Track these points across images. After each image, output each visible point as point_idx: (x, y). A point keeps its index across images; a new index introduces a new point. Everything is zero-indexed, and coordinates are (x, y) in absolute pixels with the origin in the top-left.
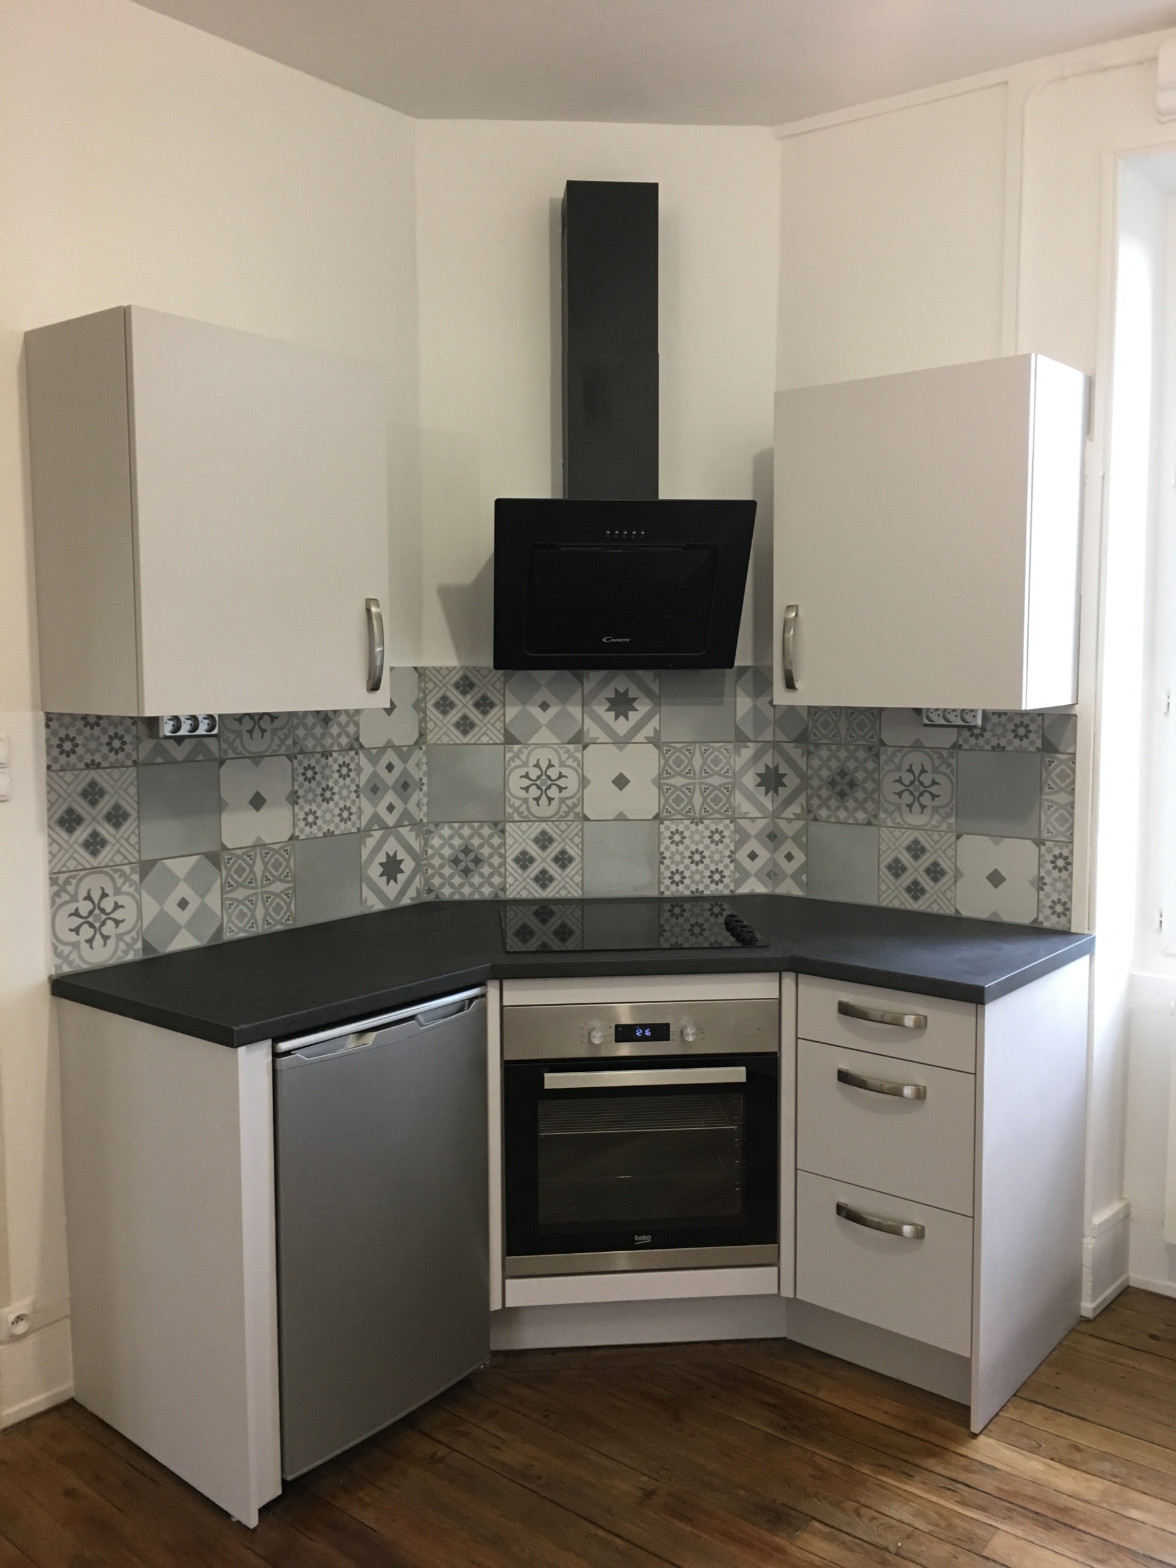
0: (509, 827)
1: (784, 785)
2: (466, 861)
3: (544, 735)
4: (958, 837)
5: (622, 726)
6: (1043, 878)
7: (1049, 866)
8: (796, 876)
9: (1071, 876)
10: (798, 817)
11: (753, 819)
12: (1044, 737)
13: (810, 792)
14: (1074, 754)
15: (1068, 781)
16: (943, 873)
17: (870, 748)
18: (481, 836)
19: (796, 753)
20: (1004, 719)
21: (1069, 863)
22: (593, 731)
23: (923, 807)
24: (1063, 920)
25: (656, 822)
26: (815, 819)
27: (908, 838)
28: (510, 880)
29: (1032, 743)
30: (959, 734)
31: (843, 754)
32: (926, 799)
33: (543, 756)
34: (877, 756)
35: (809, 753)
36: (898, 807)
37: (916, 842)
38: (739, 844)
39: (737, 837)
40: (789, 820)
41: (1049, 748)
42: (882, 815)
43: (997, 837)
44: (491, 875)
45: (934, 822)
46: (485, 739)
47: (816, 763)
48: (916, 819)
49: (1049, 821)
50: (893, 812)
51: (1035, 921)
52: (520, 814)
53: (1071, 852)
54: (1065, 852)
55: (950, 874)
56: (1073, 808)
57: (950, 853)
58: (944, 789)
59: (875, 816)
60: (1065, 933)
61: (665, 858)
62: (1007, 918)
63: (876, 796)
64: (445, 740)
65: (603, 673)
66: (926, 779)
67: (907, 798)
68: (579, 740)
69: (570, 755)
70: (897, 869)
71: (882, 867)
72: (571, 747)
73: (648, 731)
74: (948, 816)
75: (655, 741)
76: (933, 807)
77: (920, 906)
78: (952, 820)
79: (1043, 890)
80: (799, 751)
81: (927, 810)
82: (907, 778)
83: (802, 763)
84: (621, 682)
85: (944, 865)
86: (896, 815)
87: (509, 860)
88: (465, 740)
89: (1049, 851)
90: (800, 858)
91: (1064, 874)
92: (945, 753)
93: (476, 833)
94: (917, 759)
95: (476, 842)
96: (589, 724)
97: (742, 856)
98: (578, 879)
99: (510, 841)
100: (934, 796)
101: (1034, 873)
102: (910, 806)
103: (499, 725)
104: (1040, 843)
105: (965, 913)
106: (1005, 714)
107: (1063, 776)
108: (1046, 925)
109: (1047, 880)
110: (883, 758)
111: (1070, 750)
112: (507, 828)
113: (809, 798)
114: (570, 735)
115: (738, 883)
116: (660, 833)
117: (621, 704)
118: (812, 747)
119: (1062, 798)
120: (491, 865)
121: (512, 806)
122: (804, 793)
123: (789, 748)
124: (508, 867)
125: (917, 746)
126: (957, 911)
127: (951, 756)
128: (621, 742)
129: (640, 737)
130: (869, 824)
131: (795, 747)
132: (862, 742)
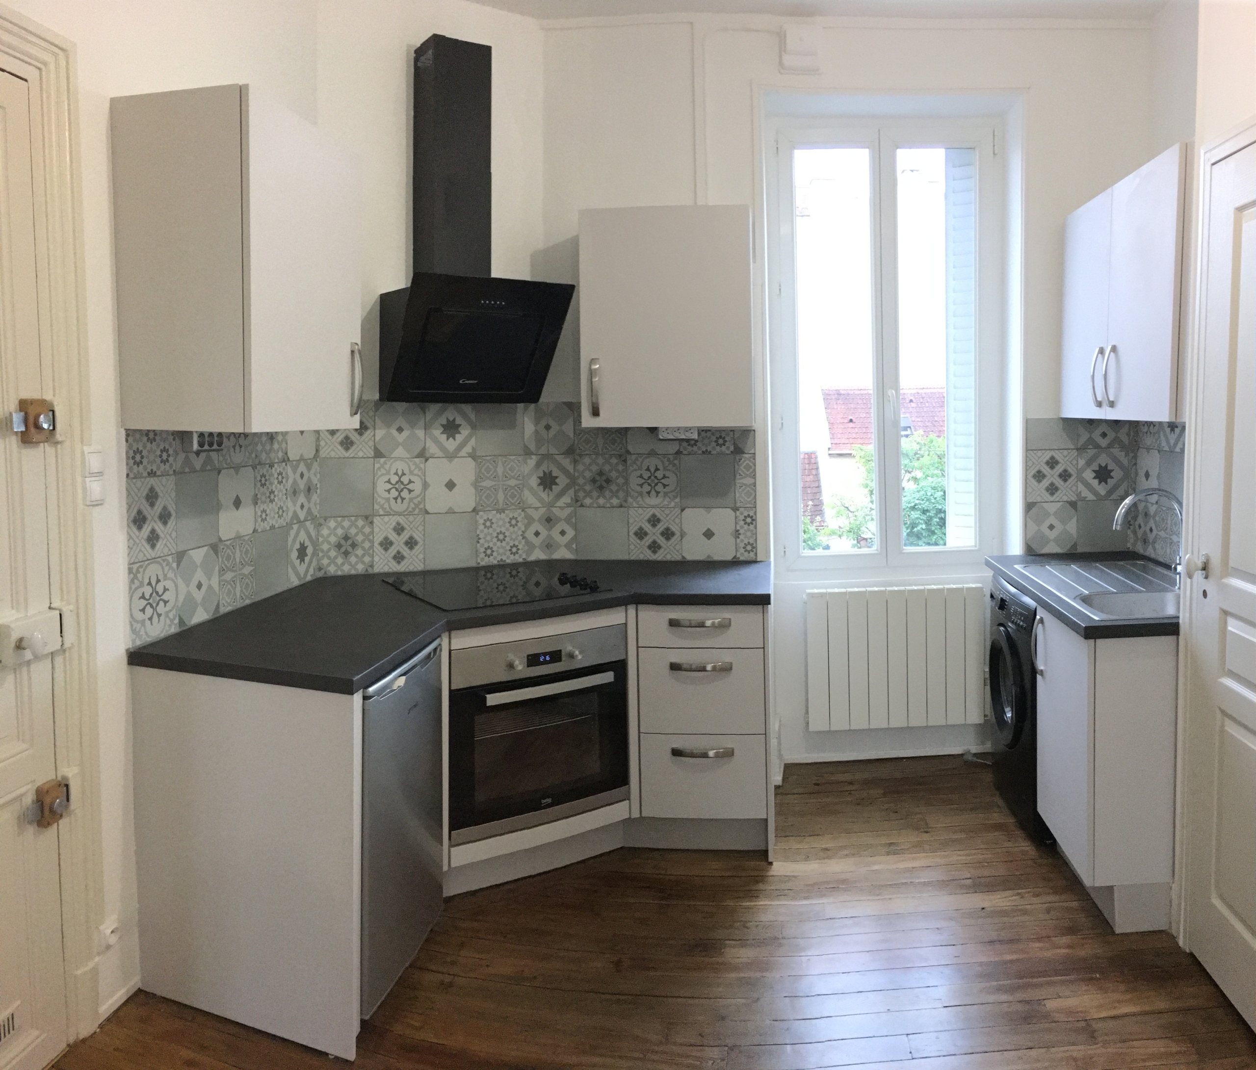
0: (377, 520)
1: (557, 484)
2: (346, 546)
3: (400, 452)
4: (682, 510)
5: (451, 445)
6: (738, 530)
7: (742, 523)
8: (568, 546)
9: (756, 527)
10: (568, 505)
11: (536, 509)
12: (734, 444)
13: (577, 487)
14: (754, 454)
15: (751, 470)
16: (673, 534)
17: (620, 456)
18: (357, 527)
19: (566, 462)
20: (709, 434)
21: (754, 520)
22: (432, 449)
23: (658, 493)
24: (752, 555)
25: (474, 513)
26: (582, 506)
27: (649, 513)
28: (376, 559)
29: (728, 448)
30: (680, 445)
31: (600, 461)
32: (659, 487)
33: (400, 466)
34: (625, 461)
35: (575, 462)
36: (641, 494)
37: (654, 516)
38: (527, 526)
39: (526, 521)
40: (561, 508)
41: (739, 451)
42: (630, 500)
43: (708, 508)
44: (364, 555)
45: (666, 503)
46: (361, 454)
47: (581, 467)
48: (653, 501)
49: (740, 495)
50: (637, 497)
51: (735, 557)
52: (384, 509)
53: (755, 513)
54: (751, 514)
55: (678, 534)
56: (755, 486)
57: (677, 521)
58: (672, 480)
59: (626, 501)
60: (755, 562)
61: (480, 539)
62: (717, 558)
63: (625, 488)
64: (333, 454)
65: (439, 405)
66: (659, 475)
67: (646, 488)
68: (423, 455)
69: (417, 466)
70: (641, 534)
71: (631, 534)
72: (417, 460)
73: (468, 449)
74: (675, 497)
75: (473, 456)
76: (664, 492)
77: (659, 556)
78: (678, 500)
79: (739, 538)
80: (568, 460)
81: (661, 494)
82: (646, 475)
83: (570, 468)
84: (451, 413)
85: (674, 528)
86: (639, 499)
87: (376, 544)
88: (347, 455)
89: (742, 513)
90: (570, 533)
91: (752, 527)
92: (671, 457)
93: (353, 524)
94: (652, 462)
95: (353, 531)
96: (430, 444)
97: (530, 534)
98: (421, 556)
99: (376, 530)
100: (665, 486)
101: (732, 528)
102: (649, 493)
103: (371, 443)
104: (735, 509)
105: (689, 557)
106: (710, 430)
107: (748, 467)
108: (742, 558)
109: (741, 531)
110: (629, 462)
111: (752, 451)
112: (375, 521)
113: (576, 492)
114: (417, 451)
115: (529, 554)
116: (476, 521)
117: (451, 429)
118: (577, 458)
119: (748, 481)
120: (363, 548)
121: (378, 504)
122: (573, 489)
123: (560, 458)
124: (375, 549)
125: (652, 453)
126: (683, 557)
127: (675, 459)
128: (450, 456)
129: (463, 453)
130: (621, 506)
131: (565, 458)
132: (614, 452)
